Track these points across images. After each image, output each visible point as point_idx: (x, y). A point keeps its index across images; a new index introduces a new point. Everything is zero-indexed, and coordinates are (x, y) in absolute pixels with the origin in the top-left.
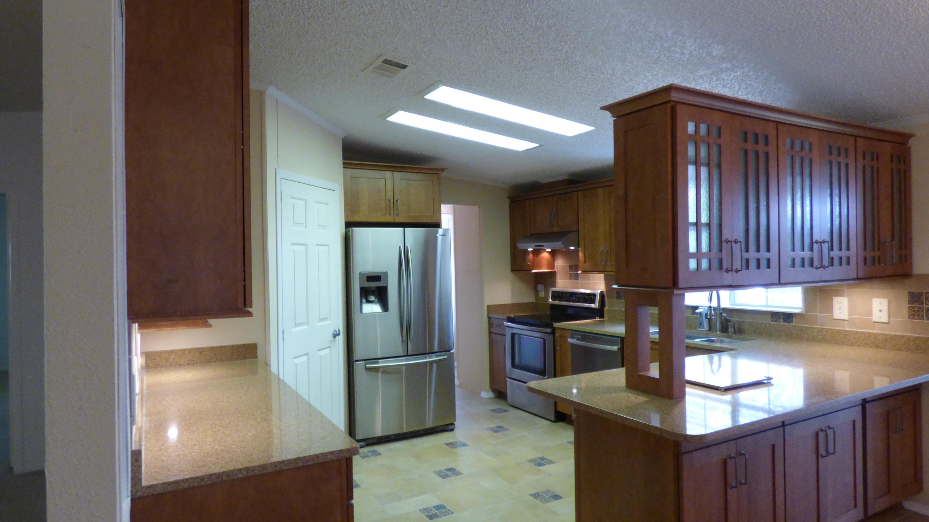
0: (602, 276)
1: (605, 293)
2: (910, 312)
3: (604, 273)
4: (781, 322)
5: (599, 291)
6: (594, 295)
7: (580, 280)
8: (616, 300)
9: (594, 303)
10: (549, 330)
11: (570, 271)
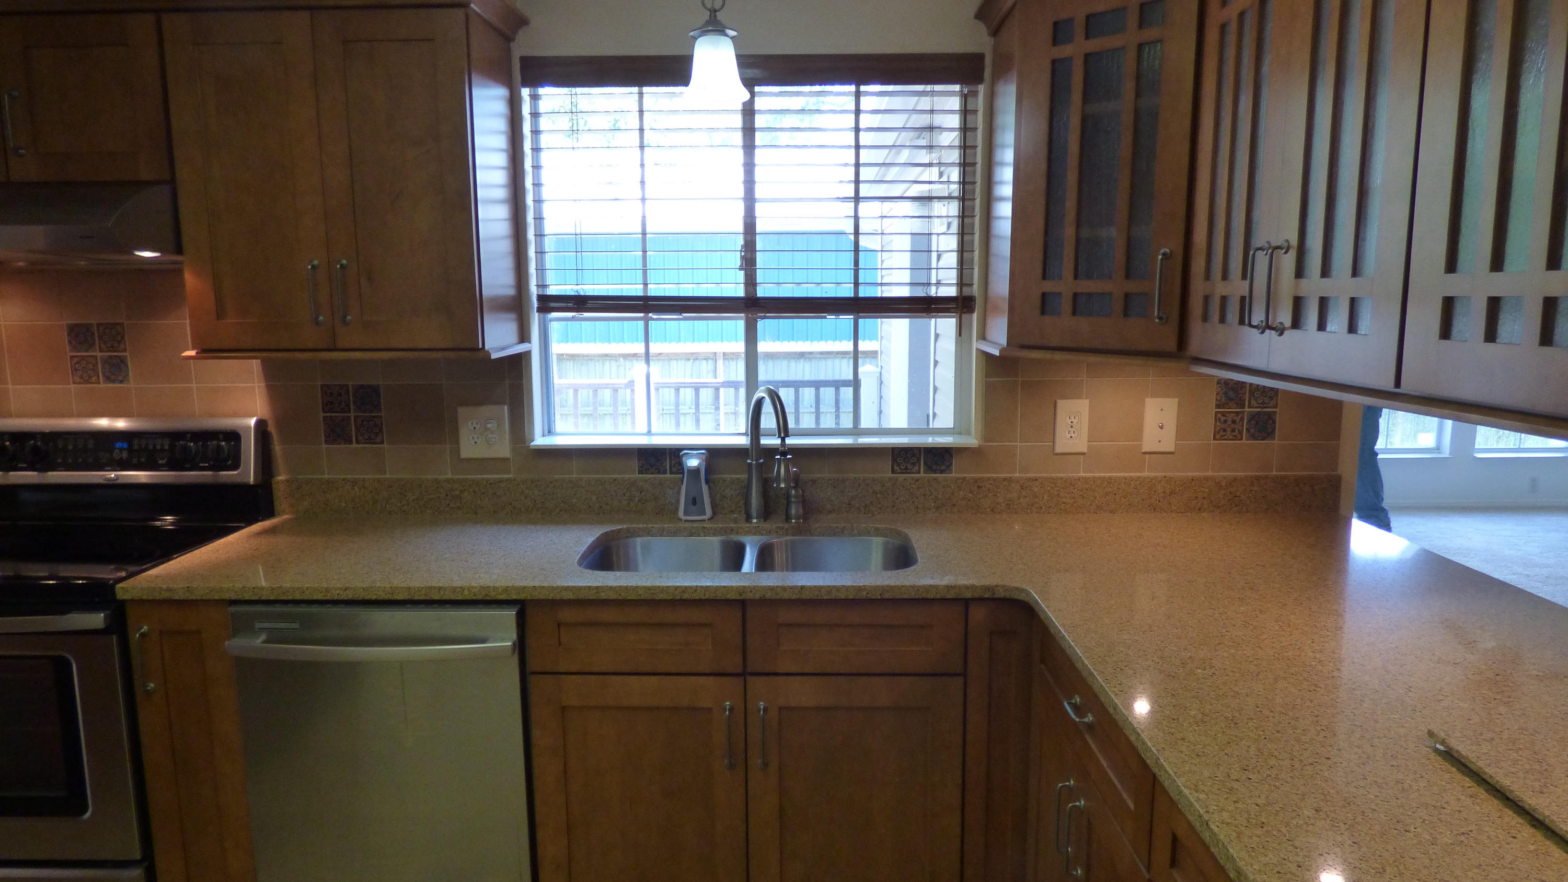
0: (255, 365)
1: (271, 428)
2: (1218, 424)
3: (258, 354)
4: (919, 473)
5: (253, 422)
6: (233, 436)
7: (132, 385)
8: (324, 446)
9: (235, 466)
10: (97, 620)
11: (74, 349)
